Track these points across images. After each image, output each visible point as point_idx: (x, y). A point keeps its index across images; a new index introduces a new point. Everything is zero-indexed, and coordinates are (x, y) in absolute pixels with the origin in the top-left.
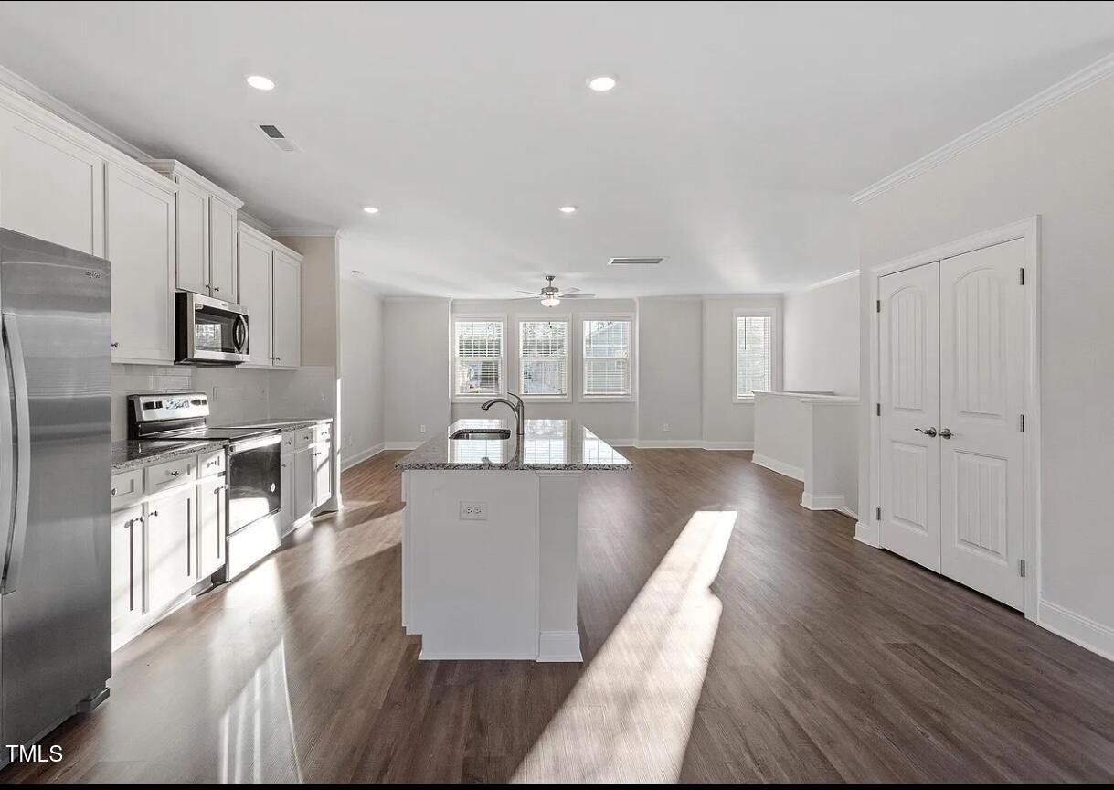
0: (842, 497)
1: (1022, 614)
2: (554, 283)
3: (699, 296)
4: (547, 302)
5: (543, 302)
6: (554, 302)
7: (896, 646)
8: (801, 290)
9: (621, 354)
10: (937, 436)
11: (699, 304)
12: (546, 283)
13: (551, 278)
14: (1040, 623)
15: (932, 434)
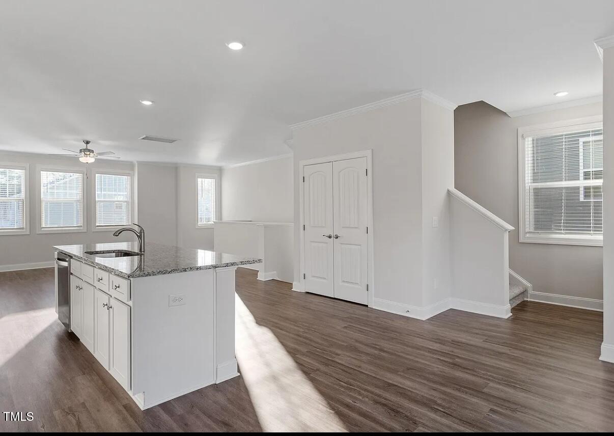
0: (275, 272)
1: (367, 306)
2: (90, 147)
3: (176, 164)
4: (83, 159)
5: (81, 159)
6: (90, 160)
7: (345, 327)
8: (231, 166)
9: (121, 198)
10: (332, 238)
11: (175, 169)
12: (84, 146)
13: (87, 143)
14: (374, 308)
15: (330, 237)
